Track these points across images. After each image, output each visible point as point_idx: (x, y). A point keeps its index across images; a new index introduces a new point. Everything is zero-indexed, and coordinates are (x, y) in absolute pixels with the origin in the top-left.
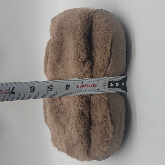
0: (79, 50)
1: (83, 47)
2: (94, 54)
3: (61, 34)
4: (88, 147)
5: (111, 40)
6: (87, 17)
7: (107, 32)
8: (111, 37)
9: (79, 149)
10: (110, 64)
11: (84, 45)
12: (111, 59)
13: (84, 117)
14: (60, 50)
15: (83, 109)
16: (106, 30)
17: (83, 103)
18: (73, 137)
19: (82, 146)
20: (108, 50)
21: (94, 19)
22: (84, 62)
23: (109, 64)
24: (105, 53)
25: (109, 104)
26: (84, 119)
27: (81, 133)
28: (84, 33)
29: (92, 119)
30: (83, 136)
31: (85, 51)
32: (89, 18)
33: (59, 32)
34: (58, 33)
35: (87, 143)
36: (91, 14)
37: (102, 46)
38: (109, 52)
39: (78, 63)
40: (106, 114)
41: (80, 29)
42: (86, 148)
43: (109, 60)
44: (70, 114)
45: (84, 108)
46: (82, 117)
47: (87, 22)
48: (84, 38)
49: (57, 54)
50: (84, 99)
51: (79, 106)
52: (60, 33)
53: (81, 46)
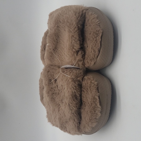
0: (73, 41)
2: (86, 45)
3: (58, 27)
4: (78, 124)
5: (101, 34)
6: (81, 14)
7: (98, 27)
8: (101, 31)
9: (71, 125)
10: (100, 54)
11: (78, 37)
12: (101, 50)
13: (76, 98)
14: (57, 41)
15: (76, 91)
16: (97, 25)
17: (75, 87)
18: (66, 115)
19: (73, 123)
20: (99, 42)
21: (87, 16)
22: (77, 52)
23: (99, 54)
24: (96, 44)
25: (98, 88)
26: (76, 100)
27: (74, 111)
28: (78, 27)
29: (83, 100)
30: (75, 114)
31: (78, 42)
32: (82, 14)
33: (56, 25)
34: (55, 26)
35: (78, 120)
36: (84, 11)
37: (93, 39)
38: (99, 44)
39: (73, 53)
40: (95, 96)
41: (75, 23)
42: (77, 124)
43: (99, 51)
44: (64, 95)
45: (76, 90)
46: (74, 98)
47: (80, 18)
48: (78, 31)
49: (54, 44)
50: (77, 83)
51: (72, 89)
52: (57, 26)
53: (76, 38)
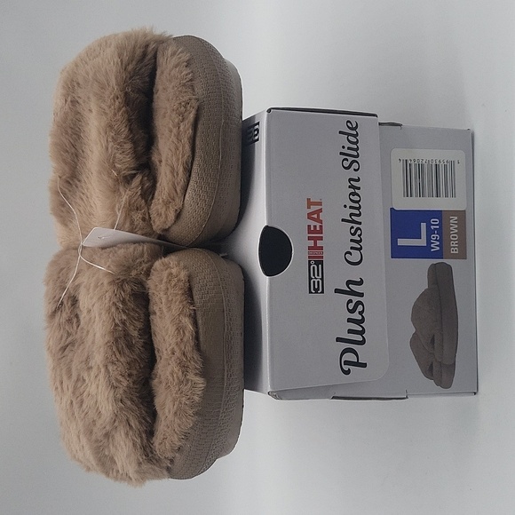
0: (111, 144)
1: (123, 136)
3: (74, 102)
4: (144, 436)
5: (194, 112)
6: (139, 52)
7: (186, 92)
8: (195, 104)
10: (191, 183)
11: (125, 131)
12: (195, 167)
13: (130, 346)
14: (73, 150)
15: (124, 317)
16: (184, 85)
17: (123, 302)
19: (127, 434)
20: (185, 140)
22: (128, 180)
23: (188, 181)
24: (177, 149)
26: (127, 351)
27: (121, 392)
28: (126, 94)
29: (156, 346)
30: (129, 403)
31: (128, 146)
32: (144, 55)
33: (69, 99)
34: (66, 101)
35: (140, 423)
36: (152, 46)
37: (171, 131)
38: (188, 148)
41: (113, 82)
42: (141, 437)
43: (188, 171)
45: (128, 315)
46: (122, 343)
47: (137, 64)
48: (124, 109)
49: (66, 163)
50: (127, 288)
51: (113, 309)
52: (71, 101)
53: (118, 133)
